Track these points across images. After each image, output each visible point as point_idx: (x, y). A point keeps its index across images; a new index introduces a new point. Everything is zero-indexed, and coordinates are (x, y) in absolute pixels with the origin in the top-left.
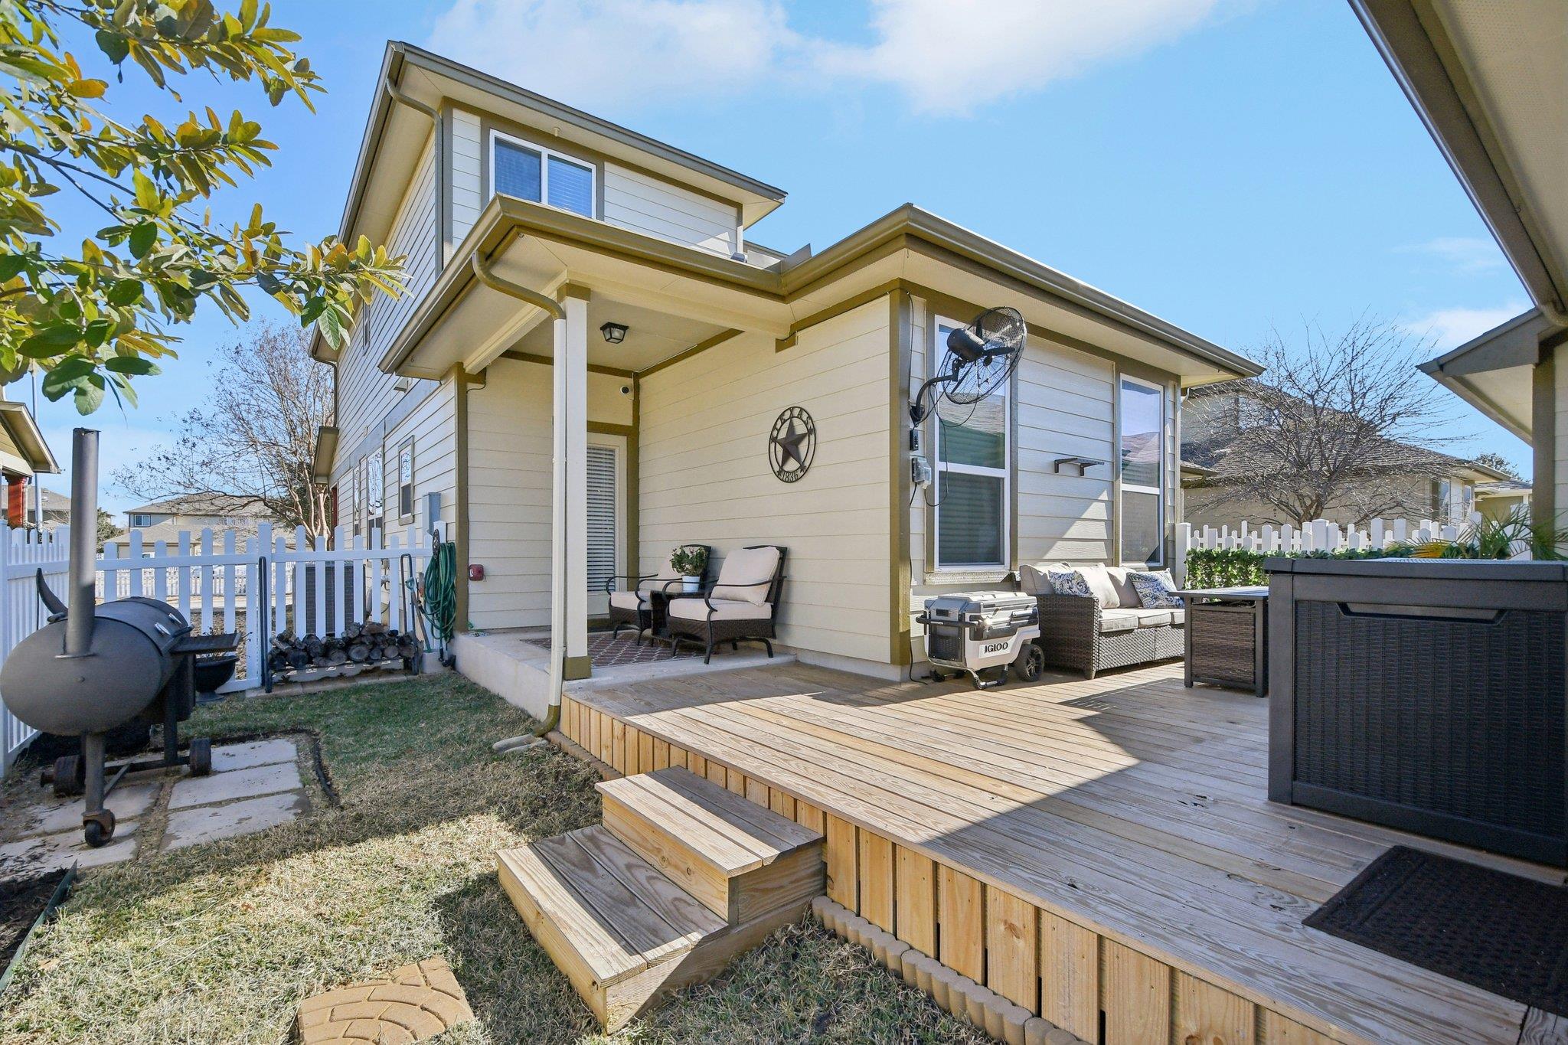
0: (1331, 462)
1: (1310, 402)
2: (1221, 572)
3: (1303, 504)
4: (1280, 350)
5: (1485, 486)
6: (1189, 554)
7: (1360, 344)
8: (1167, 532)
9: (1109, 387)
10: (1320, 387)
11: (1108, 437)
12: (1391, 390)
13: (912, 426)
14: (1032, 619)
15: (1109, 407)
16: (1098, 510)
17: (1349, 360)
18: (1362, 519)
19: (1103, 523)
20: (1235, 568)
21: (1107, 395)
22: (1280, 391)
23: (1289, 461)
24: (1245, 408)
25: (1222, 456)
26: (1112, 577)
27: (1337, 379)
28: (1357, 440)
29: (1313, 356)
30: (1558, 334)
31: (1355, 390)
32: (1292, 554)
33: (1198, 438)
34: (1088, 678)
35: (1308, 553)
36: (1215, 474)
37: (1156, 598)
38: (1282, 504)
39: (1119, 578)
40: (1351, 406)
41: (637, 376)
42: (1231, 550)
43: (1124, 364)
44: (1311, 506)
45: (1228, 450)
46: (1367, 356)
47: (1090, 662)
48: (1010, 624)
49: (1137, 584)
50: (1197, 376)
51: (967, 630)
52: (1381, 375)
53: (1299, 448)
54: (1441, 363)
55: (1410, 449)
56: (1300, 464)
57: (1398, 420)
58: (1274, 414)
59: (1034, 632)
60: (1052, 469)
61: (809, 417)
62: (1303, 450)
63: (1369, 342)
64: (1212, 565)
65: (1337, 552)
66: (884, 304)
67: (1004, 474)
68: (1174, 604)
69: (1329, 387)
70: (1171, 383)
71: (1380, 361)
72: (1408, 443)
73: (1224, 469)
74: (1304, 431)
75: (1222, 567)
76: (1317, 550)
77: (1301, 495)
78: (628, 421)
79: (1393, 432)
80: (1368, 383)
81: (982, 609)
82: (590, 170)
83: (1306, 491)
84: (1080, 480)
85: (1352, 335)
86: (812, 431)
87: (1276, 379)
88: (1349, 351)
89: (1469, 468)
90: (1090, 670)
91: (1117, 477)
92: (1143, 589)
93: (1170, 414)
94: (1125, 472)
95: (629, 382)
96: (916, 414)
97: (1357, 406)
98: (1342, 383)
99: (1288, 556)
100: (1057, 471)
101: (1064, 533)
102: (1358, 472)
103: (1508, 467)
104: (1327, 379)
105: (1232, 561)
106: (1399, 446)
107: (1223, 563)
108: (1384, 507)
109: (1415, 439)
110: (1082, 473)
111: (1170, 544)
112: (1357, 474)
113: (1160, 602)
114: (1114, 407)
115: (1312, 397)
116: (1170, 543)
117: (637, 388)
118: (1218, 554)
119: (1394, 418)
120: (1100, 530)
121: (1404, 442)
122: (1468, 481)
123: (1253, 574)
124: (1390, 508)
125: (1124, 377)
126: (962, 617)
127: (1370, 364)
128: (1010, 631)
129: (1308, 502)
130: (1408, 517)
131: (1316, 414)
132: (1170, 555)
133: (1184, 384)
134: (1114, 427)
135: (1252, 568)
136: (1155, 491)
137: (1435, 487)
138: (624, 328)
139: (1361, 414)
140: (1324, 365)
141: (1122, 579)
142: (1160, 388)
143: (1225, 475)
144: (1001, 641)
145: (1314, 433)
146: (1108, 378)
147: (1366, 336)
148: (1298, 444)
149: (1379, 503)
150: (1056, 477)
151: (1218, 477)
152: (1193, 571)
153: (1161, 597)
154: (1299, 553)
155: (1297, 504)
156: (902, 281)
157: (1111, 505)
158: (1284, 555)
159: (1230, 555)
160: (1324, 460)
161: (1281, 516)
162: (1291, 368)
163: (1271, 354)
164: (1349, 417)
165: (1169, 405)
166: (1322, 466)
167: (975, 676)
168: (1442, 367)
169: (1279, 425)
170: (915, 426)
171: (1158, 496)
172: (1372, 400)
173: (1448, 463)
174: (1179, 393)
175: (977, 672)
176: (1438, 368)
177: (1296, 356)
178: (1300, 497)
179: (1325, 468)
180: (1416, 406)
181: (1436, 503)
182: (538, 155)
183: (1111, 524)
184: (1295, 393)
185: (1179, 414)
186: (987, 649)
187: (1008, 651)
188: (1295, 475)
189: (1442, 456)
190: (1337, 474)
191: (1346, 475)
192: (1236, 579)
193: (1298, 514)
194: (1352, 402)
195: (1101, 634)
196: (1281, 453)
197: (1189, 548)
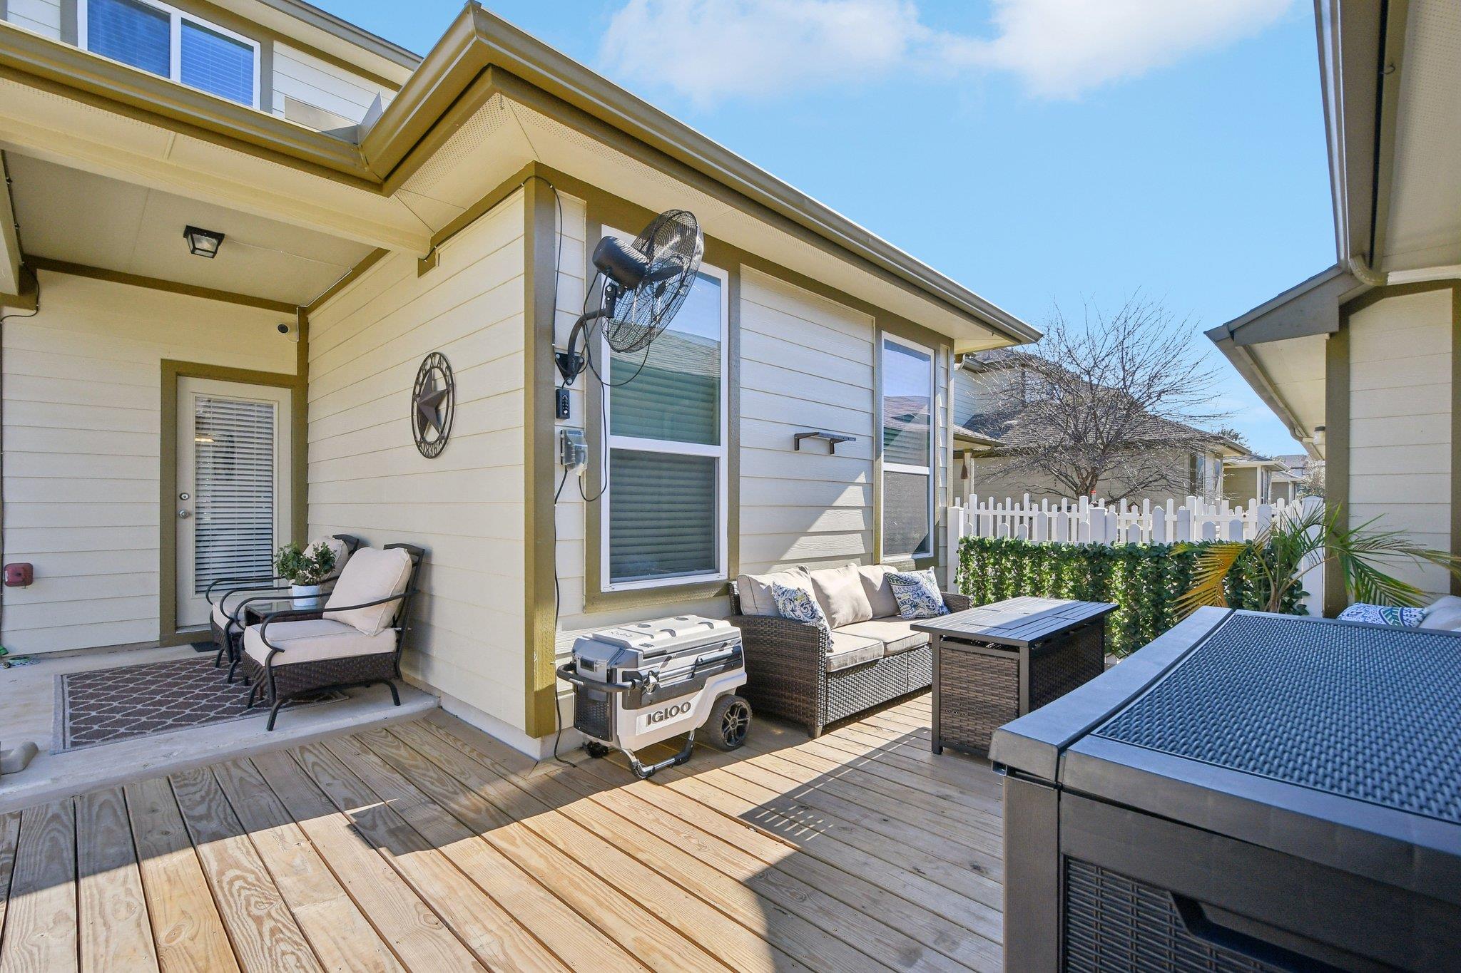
0: (1105, 435)
1: (1086, 379)
2: (994, 564)
3: (1079, 475)
4: (1061, 327)
5: (1232, 459)
6: (961, 542)
7: (1131, 323)
8: (939, 517)
9: (868, 347)
10: (1095, 363)
11: (867, 407)
12: (1156, 369)
13: (559, 381)
14: (731, 662)
15: (868, 370)
16: (854, 495)
17: (1121, 338)
18: (1132, 490)
19: (860, 511)
20: (1008, 560)
21: (866, 356)
22: (1061, 366)
23: (1068, 434)
24: (1029, 382)
25: (1009, 427)
26: (864, 580)
27: (1110, 357)
28: (1128, 416)
29: (1090, 333)
30: (1365, 293)
31: (1126, 368)
32: (1069, 546)
33: (986, 409)
34: (812, 736)
35: (1086, 546)
36: (1002, 445)
37: (915, 606)
38: (1062, 476)
39: (874, 580)
40: (1122, 383)
41: (304, 313)
42: (1005, 540)
43: (886, 320)
44: (1087, 477)
45: (1014, 422)
46: (1137, 335)
47: (813, 716)
48: (693, 675)
49: (895, 588)
50: (973, 340)
51: (620, 695)
52: (1149, 354)
53: (1077, 422)
54: (1233, 327)
55: (1171, 424)
56: (1078, 437)
57: (1164, 397)
58: (1055, 389)
59: (738, 677)
60: (791, 445)
61: (449, 367)
62: (1080, 425)
63: (1140, 322)
64: (985, 555)
65: (1116, 546)
66: (517, 204)
67: (720, 452)
68: (936, 612)
69: (1104, 364)
70: (943, 347)
71: (1148, 341)
72: (1172, 420)
73: (1011, 440)
74: (1081, 405)
75: (995, 559)
76: (1095, 543)
77: (1079, 467)
78: (291, 369)
79: (1160, 408)
80: (1138, 360)
81: (641, 660)
82: (251, 49)
83: (1083, 463)
84: (830, 459)
85: (1124, 315)
86: (451, 386)
87: (1056, 354)
88: (1121, 330)
89: (1224, 444)
90: (814, 726)
91: (878, 456)
92: (902, 594)
93: (942, 382)
94: (888, 448)
95: (292, 319)
96: (568, 364)
97: (1128, 383)
98: (1114, 360)
99: (1064, 549)
100: (797, 448)
101: (809, 526)
102: (1128, 445)
103: (1242, 441)
104: (1103, 354)
105: (1006, 552)
106: (1163, 421)
107: (997, 554)
108: (1150, 479)
109: (1178, 416)
110: (832, 451)
111: (941, 532)
112: (1127, 448)
113: (920, 610)
114: (875, 371)
115: (1088, 373)
116: (941, 529)
117: (304, 328)
118: (991, 544)
119: (1159, 395)
120: (856, 520)
121: (1168, 418)
122: (1219, 455)
123: (1028, 568)
124: (1156, 481)
125: (886, 335)
126: (611, 675)
127: (1140, 343)
128: (695, 682)
129: (1085, 475)
130: (1170, 489)
131: (1092, 389)
132: (941, 544)
133: (957, 350)
134: (874, 394)
135: (1026, 561)
136: (925, 470)
137: (1193, 462)
138: (219, 237)
139: (1131, 390)
140: (1099, 343)
141: (878, 582)
142: (929, 352)
143: (1012, 445)
144: (678, 701)
145: (1090, 408)
146: (869, 336)
147: (1137, 315)
148: (1076, 418)
149: (1147, 475)
150: (795, 457)
151: (1006, 447)
152: (965, 561)
153: (922, 604)
154: (1076, 545)
155: (1075, 475)
156: (538, 165)
157: (871, 489)
158: (1061, 548)
159: (1003, 545)
160: (1099, 434)
161: (1061, 487)
162: (1070, 345)
163: (1053, 329)
164: (1121, 393)
165: (941, 373)
166: (1097, 439)
167: (634, 759)
168: (1232, 333)
169: (1059, 399)
170: (566, 382)
171: (928, 476)
172: (1142, 376)
173: (1206, 438)
174: (953, 359)
175: (636, 754)
176: (1227, 334)
177: (1075, 334)
178: (1078, 469)
179: (1100, 441)
180: (1178, 384)
181: (1193, 476)
182: (166, 18)
183: (870, 511)
184: (1072, 368)
185: (952, 383)
186: (650, 719)
187: (689, 714)
188: (1073, 449)
189: (1200, 432)
190: (1110, 447)
191: (1117, 449)
192: (1010, 572)
193: (1075, 485)
194: (1124, 379)
195: (829, 675)
196: (1060, 425)
197: (961, 536)
